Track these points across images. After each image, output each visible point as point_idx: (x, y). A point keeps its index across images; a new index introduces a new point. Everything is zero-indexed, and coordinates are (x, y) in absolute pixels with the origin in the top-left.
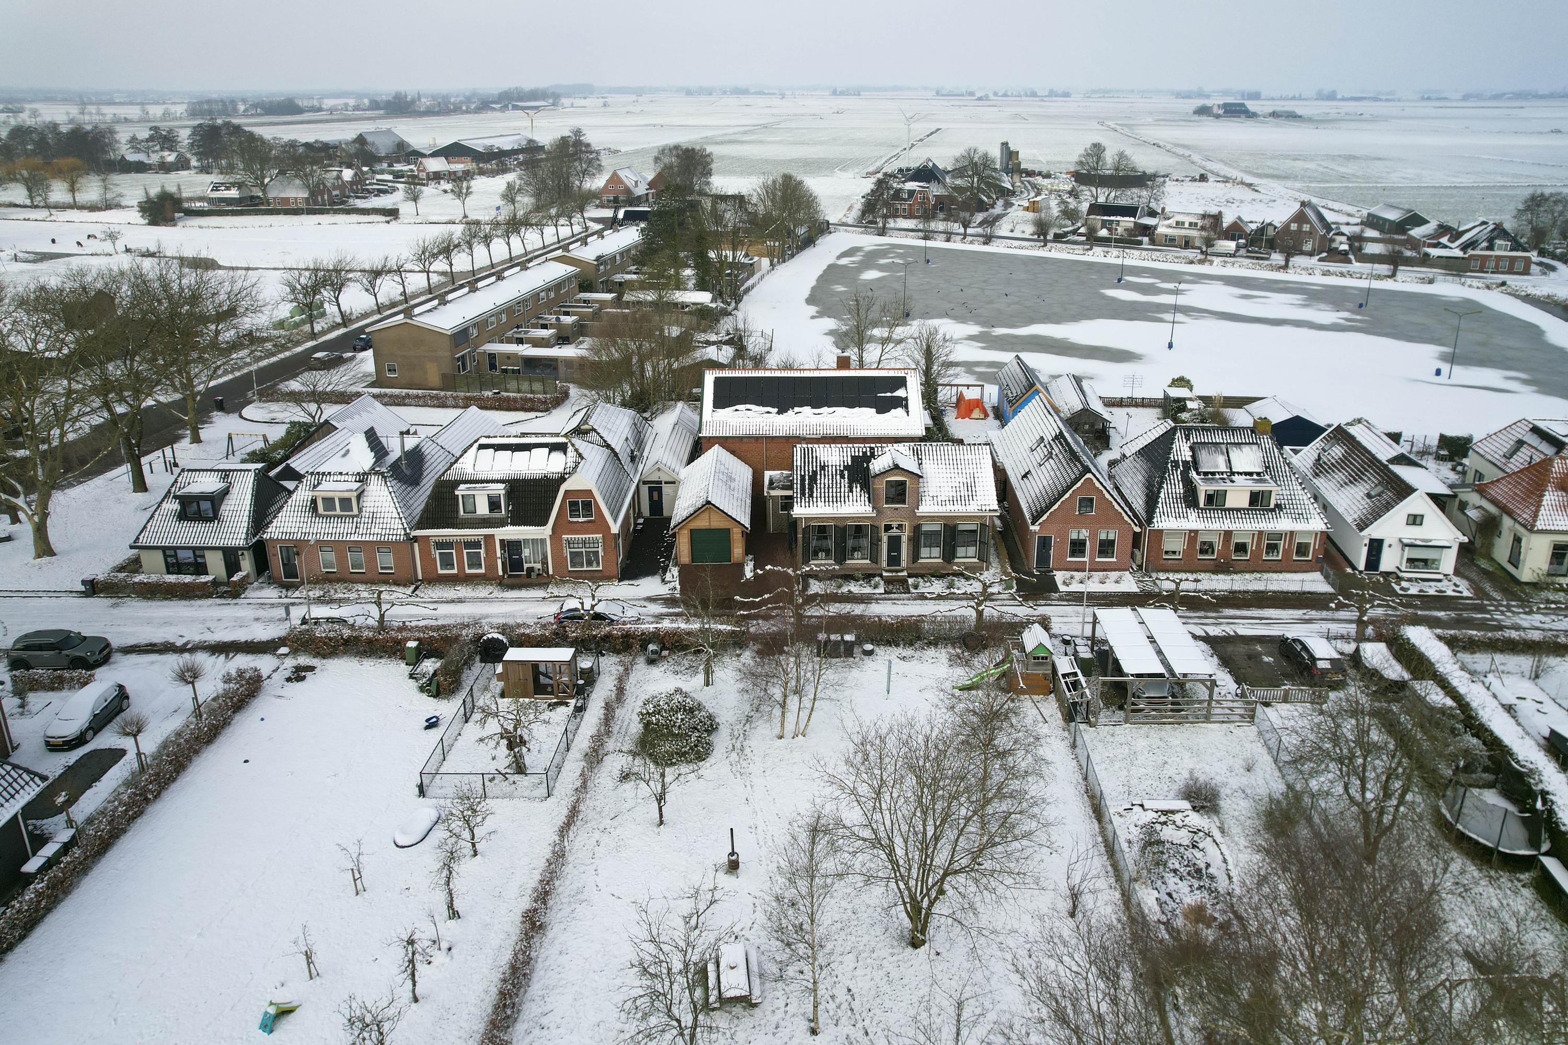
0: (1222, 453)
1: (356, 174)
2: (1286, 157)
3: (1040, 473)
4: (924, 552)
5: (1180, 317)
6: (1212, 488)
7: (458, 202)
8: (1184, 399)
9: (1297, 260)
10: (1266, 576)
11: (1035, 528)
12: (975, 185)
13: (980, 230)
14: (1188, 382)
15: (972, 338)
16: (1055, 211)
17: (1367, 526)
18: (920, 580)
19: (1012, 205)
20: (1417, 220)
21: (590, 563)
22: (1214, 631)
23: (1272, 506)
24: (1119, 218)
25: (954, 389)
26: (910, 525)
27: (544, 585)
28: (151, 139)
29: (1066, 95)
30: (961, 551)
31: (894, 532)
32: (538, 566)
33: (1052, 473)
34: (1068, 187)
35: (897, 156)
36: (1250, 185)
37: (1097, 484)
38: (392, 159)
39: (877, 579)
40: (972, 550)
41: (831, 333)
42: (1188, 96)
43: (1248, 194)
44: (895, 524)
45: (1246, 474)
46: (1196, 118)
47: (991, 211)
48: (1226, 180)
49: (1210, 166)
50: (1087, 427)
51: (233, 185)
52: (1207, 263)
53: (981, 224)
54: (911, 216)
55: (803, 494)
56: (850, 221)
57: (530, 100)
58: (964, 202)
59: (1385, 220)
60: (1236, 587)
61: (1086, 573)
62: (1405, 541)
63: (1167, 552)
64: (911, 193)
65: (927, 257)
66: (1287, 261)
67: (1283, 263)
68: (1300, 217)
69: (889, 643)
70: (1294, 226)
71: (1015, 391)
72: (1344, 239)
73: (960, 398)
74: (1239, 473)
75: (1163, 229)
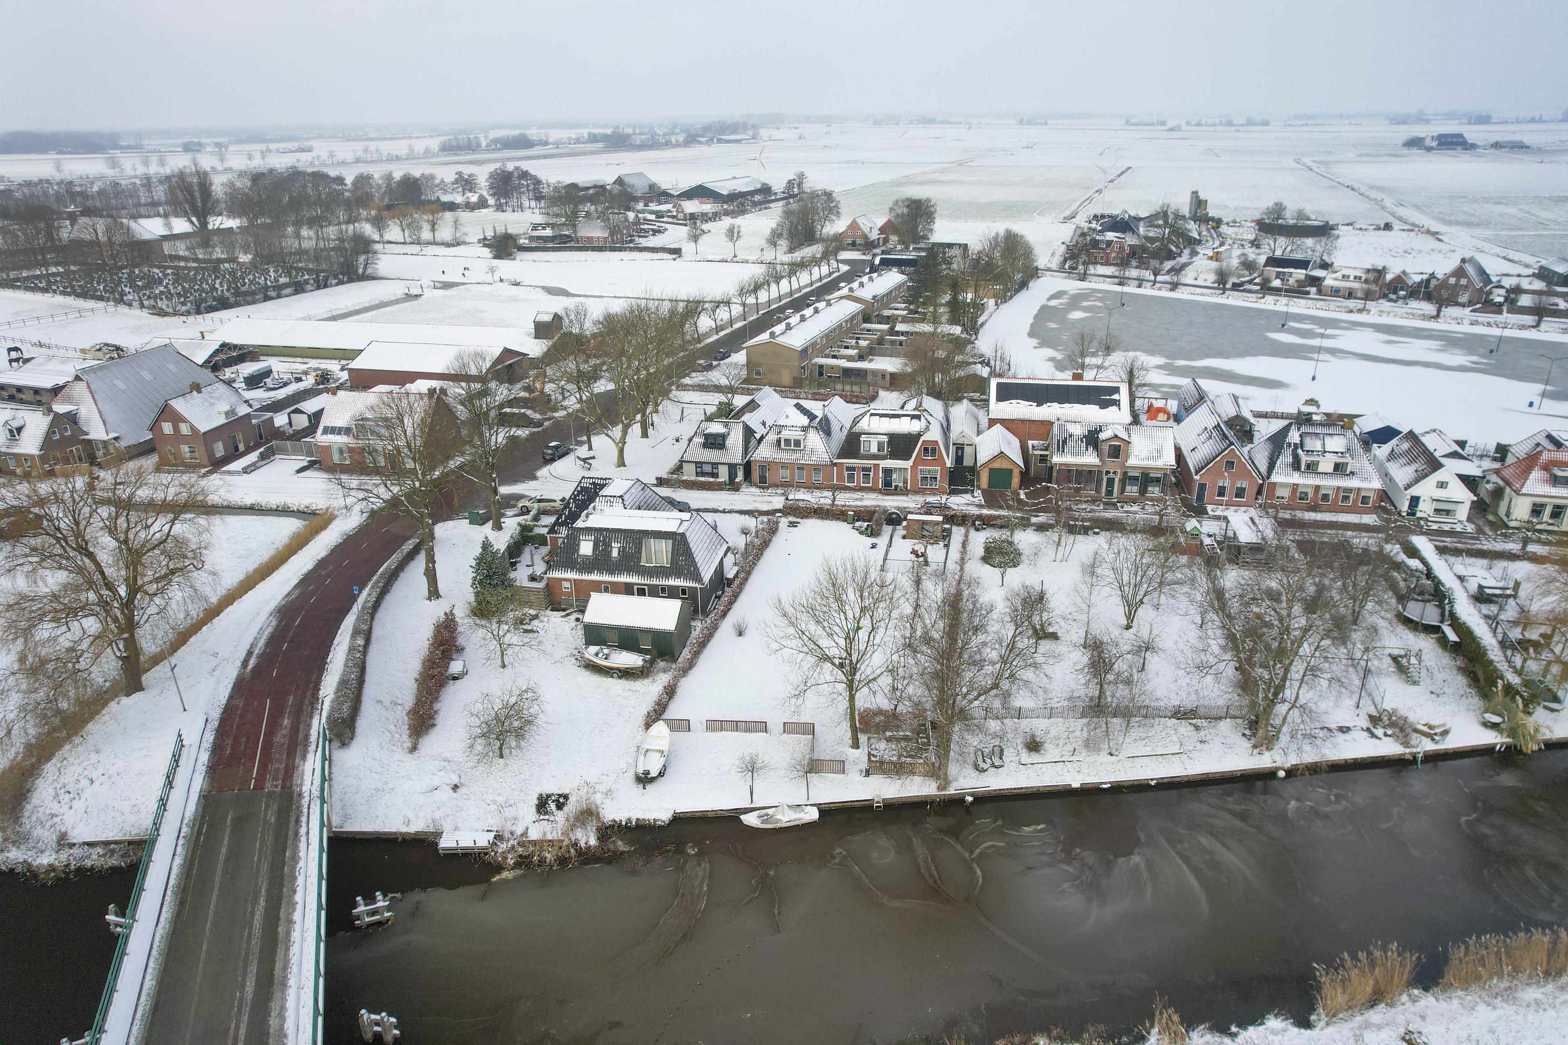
0: (1320, 440)
2: (1486, 200)
3: (1203, 447)
4: (1128, 488)
6: (1311, 460)
7: (731, 244)
8: (1312, 414)
9: (1451, 311)
10: (1341, 514)
11: (1197, 477)
12: (1166, 236)
13: (1167, 278)
14: (1317, 402)
15: (1158, 367)
16: (1235, 262)
17: (1410, 487)
18: (1125, 503)
19: (1198, 253)
21: (932, 483)
23: (1347, 472)
24: (1291, 270)
25: (1147, 400)
26: (1121, 472)
27: (906, 495)
28: (456, 182)
30: (1150, 489)
31: (1111, 476)
32: (901, 485)
33: (1210, 447)
34: (1251, 237)
35: (1090, 199)
36: (1435, 234)
37: (1238, 453)
38: (647, 200)
39: (1099, 502)
40: (1157, 489)
41: (1051, 359)
43: (1431, 242)
44: (1112, 471)
45: (1334, 452)
46: (1405, 151)
47: (1178, 259)
48: (1412, 228)
49: (1401, 212)
50: (1239, 425)
51: (548, 225)
52: (1365, 313)
53: (1169, 272)
54: (1107, 263)
55: (1059, 450)
56: (1054, 266)
57: (730, 133)
58: (1154, 251)
59: (1555, 273)
62: (1434, 498)
63: (1278, 497)
64: (1109, 243)
65: (1122, 301)
66: (1439, 311)
67: (1435, 313)
68: (1459, 272)
69: (1108, 530)
70: (1452, 281)
71: (1190, 402)
72: (1502, 291)
73: (1150, 406)
74: (1329, 452)
75: (1330, 281)
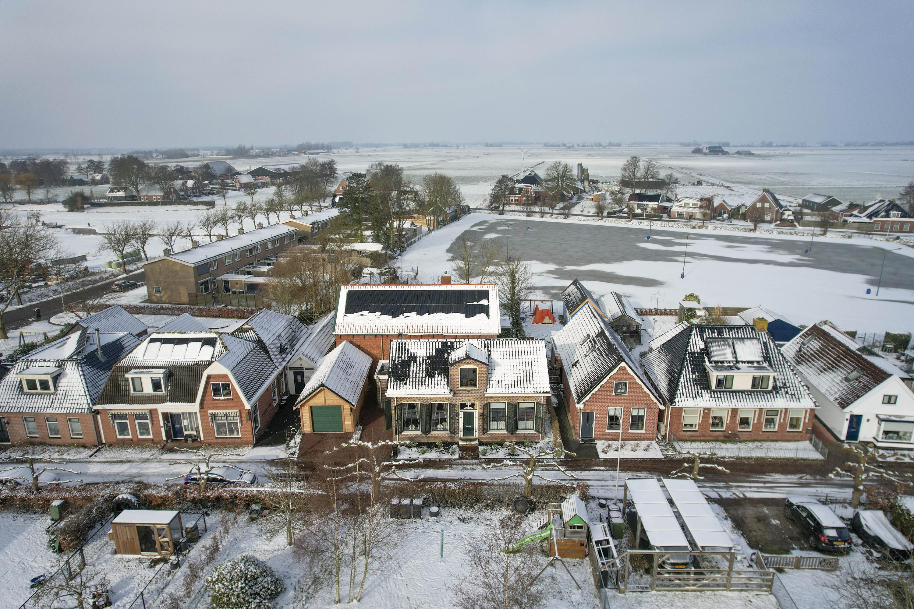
0: (729, 346)
1: (195, 183)
3: (585, 362)
4: (493, 425)
5: (688, 259)
6: (721, 375)
7: (249, 197)
8: (694, 309)
9: (762, 226)
10: (766, 444)
11: (580, 406)
12: (561, 187)
13: (562, 211)
14: (697, 297)
15: (549, 272)
16: (609, 199)
17: (848, 404)
18: (489, 448)
19: (583, 198)
20: (836, 203)
21: (231, 432)
22: (726, 494)
23: (770, 388)
24: (648, 203)
25: (532, 302)
26: (480, 404)
27: (197, 449)
28: (89, 167)
29: (619, 145)
30: (521, 424)
31: (468, 409)
32: (193, 433)
33: (595, 362)
34: (617, 189)
36: (728, 187)
37: (630, 371)
38: (223, 177)
39: (454, 446)
40: (530, 424)
41: (459, 269)
42: (688, 145)
43: (728, 192)
44: (468, 403)
45: (748, 362)
46: (693, 155)
47: (569, 201)
48: (713, 185)
50: (624, 329)
51: (123, 187)
52: (704, 228)
53: (562, 208)
54: (519, 203)
55: (396, 379)
56: (483, 207)
57: (314, 149)
58: (553, 195)
59: (814, 203)
60: (742, 454)
61: (620, 442)
62: (881, 417)
63: (685, 425)
64: (521, 190)
65: (527, 225)
66: (755, 226)
67: (753, 228)
68: (763, 200)
69: (452, 506)
70: (759, 205)
71: (573, 302)
72: (790, 213)
73: (536, 309)
74: (742, 362)
75: (675, 208)
